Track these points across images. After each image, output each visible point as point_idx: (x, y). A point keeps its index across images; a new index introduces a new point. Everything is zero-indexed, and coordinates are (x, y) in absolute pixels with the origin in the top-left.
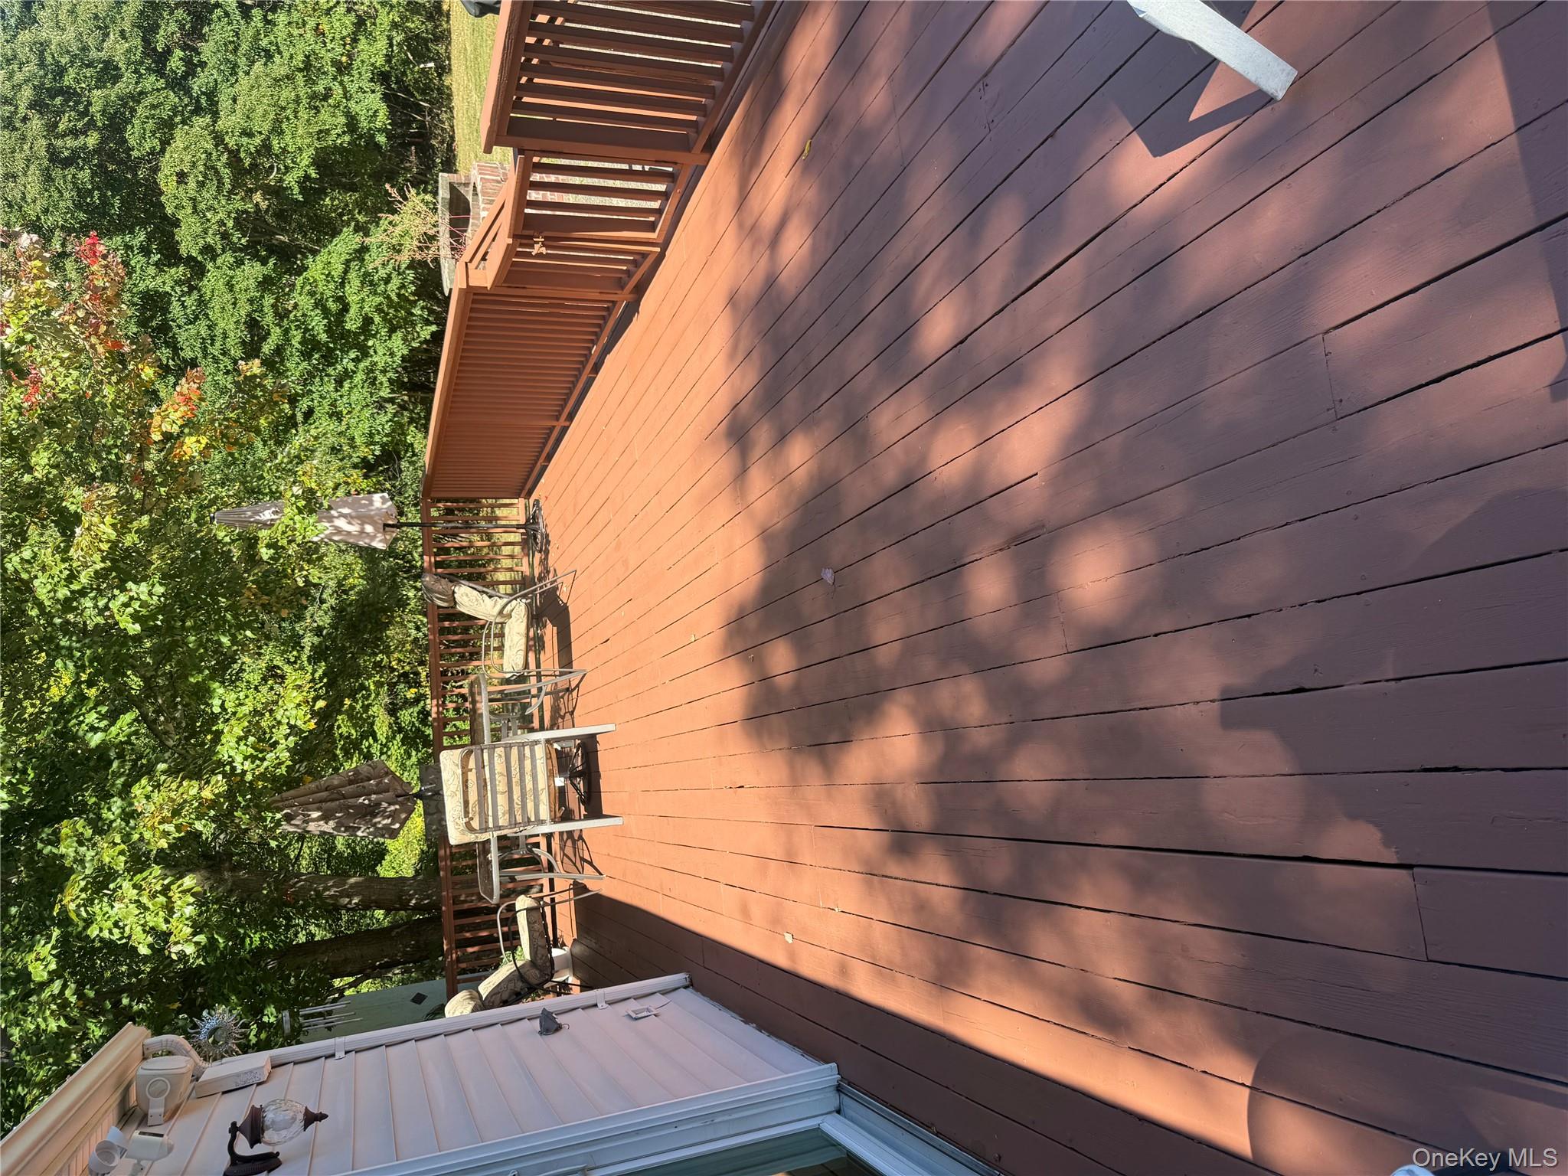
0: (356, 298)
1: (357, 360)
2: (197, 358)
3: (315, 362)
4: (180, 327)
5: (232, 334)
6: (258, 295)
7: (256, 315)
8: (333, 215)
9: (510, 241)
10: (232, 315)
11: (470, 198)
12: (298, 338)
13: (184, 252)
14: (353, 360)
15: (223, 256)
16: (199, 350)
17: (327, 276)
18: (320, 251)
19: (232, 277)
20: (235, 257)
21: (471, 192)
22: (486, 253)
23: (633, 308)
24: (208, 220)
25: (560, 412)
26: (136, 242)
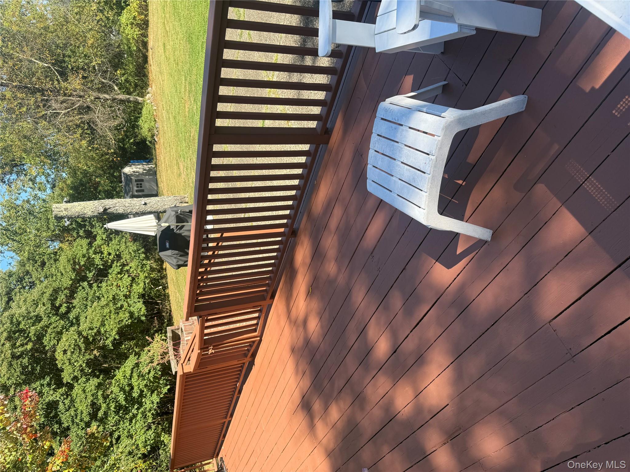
0: (137, 384)
1: (138, 409)
2: (69, 425)
3: (121, 415)
4: (63, 414)
5: (85, 412)
6: (95, 392)
7: (95, 401)
8: (126, 351)
9: (199, 351)
10: (85, 403)
11: (180, 334)
12: (113, 406)
13: (65, 381)
14: (136, 409)
15: (81, 379)
16: (70, 422)
17: (124, 376)
18: (121, 367)
19: (85, 387)
20: (86, 378)
21: (180, 331)
22: (190, 358)
23: (252, 364)
24: (75, 366)
25: (227, 415)
26: (45, 382)
